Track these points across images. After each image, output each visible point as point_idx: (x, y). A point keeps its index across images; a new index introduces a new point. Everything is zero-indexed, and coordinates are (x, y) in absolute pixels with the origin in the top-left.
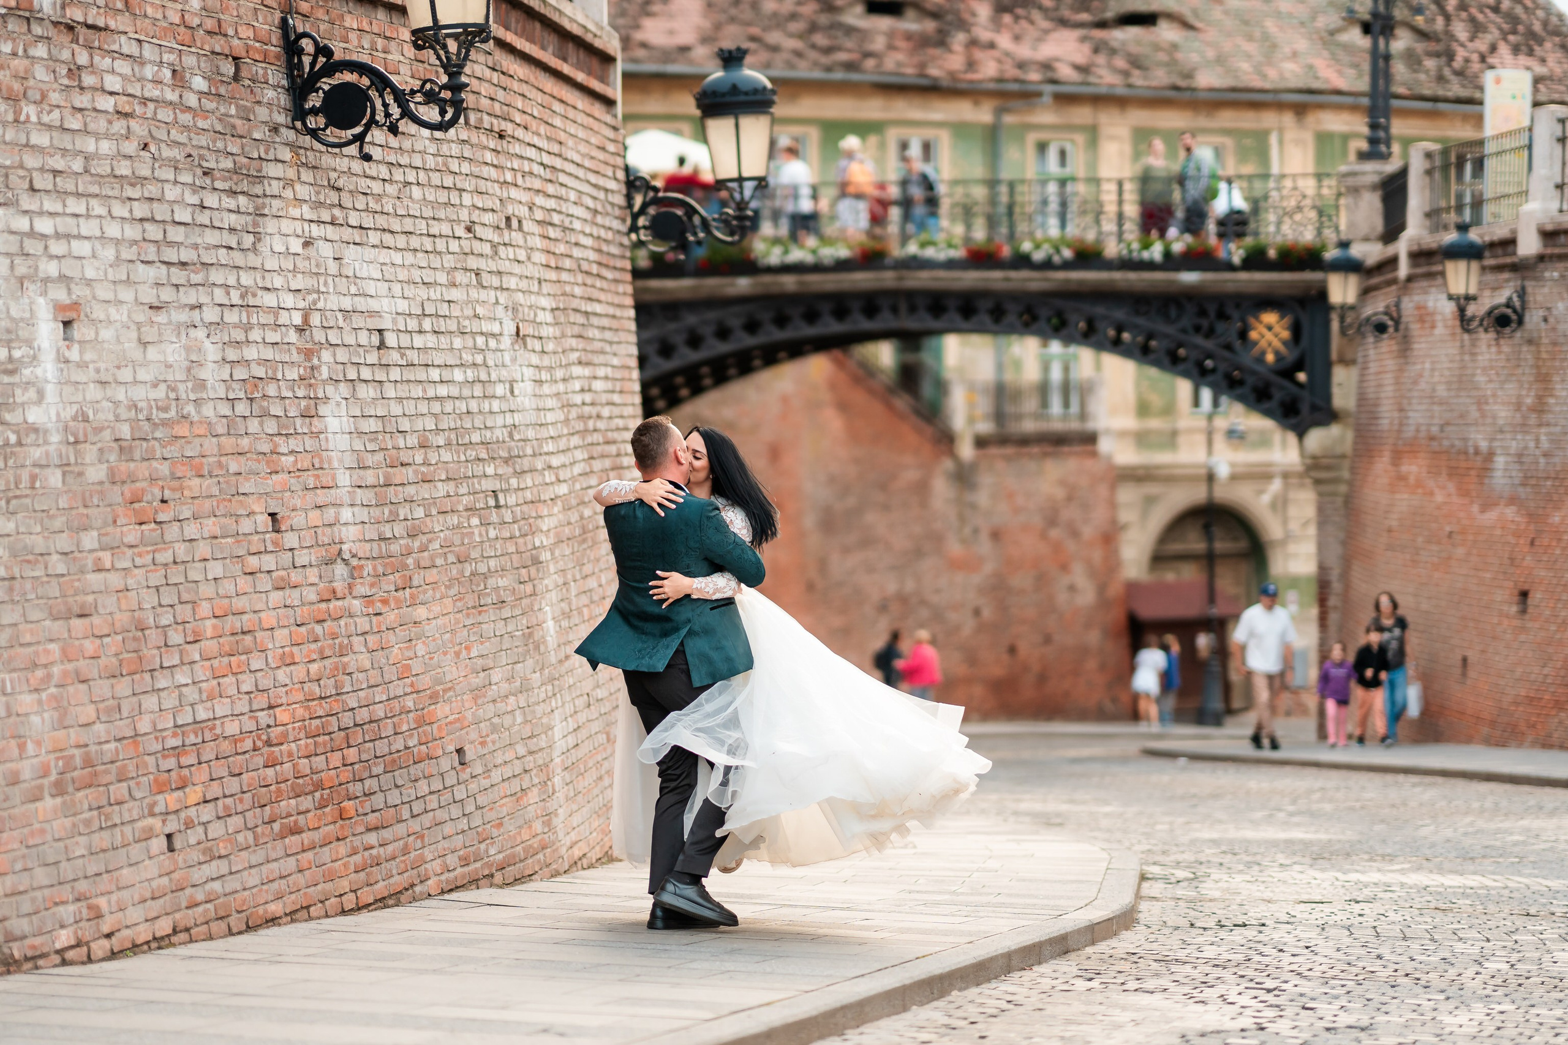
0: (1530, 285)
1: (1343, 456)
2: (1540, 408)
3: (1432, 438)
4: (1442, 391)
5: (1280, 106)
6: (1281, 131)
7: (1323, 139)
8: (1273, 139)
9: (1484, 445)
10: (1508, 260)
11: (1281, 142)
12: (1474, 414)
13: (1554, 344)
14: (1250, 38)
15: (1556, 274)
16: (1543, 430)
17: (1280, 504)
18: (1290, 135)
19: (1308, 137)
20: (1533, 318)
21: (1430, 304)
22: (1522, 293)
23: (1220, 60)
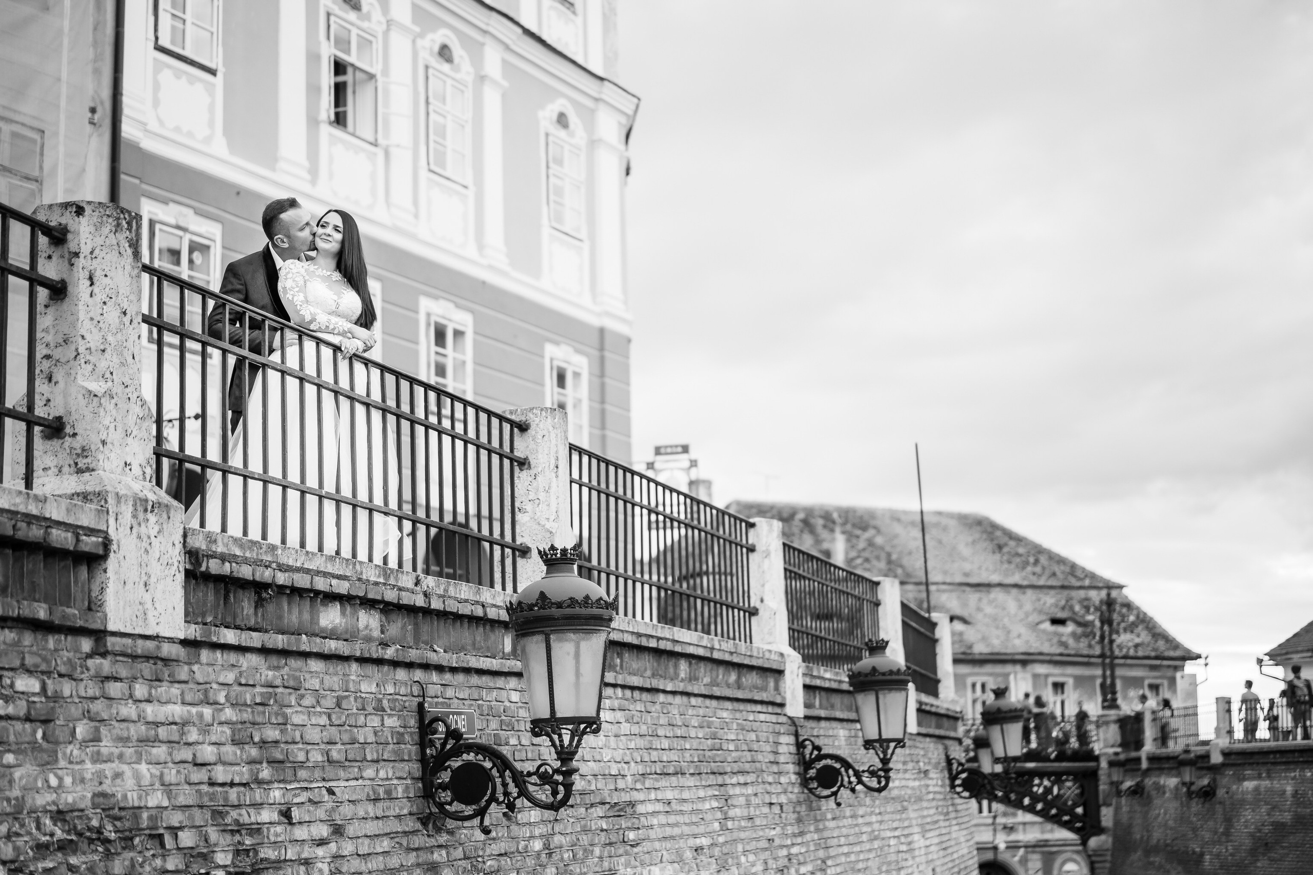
0: (1218, 777)
1: (1107, 850)
2: (1227, 833)
3: (1167, 845)
4: (1171, 823)
5: (1014, 662)
6: (1016, 673)
7: (1036, 676)
8: (1012, 677)
9: (1198, 850)
10: (1206, 765)
11: (1015, 678)
12: (1190, 835)
13: (1232, 804)
14: (997, 628)
15: (1231, 773)
16: (1230, 844)
17: (1024, 861)
18: (1020, 675)
19: (1029, 676)
20: (1221, 793)
21: (1162, 782)
22: (1214, 780)
23: (984, 639)
